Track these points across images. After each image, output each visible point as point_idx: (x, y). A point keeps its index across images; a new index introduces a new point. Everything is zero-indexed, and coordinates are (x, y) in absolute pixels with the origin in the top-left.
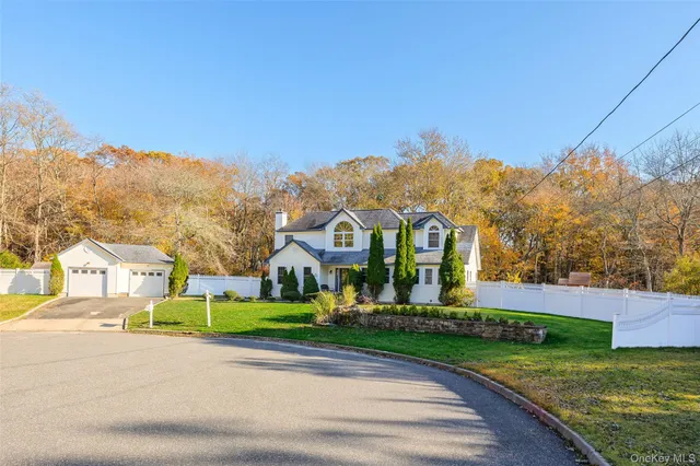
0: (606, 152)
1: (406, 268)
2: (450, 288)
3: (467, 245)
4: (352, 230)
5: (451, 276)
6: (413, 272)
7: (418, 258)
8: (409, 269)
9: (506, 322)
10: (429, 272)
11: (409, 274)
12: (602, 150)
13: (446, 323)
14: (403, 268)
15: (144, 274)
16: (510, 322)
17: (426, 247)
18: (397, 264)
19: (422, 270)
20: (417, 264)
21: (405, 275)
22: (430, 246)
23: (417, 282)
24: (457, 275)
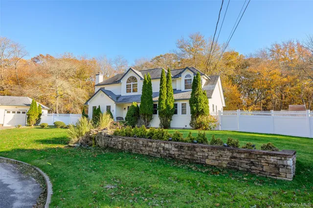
0: (298, 44)
1: (166, 102)
2: (198, 116)
3: (211, 86)
4: (136, 81)
5: (197, 106)
6: (172, 106)
7: (176, 96)
8: (168, 103)
9: (235, 145)
10: (184, 106)
11: (168, 106)
12: (295, 43)
13: (167, 146)
14: (164, 102)
15: (14, 112)
16: (242, 144)
17: (183, 89)
18: (160, 100)
19: (179, 104)
20: (175, 100)
21: (165, 107)
22: (186, 88)
23: (176, 113)
24: (202, 106)
